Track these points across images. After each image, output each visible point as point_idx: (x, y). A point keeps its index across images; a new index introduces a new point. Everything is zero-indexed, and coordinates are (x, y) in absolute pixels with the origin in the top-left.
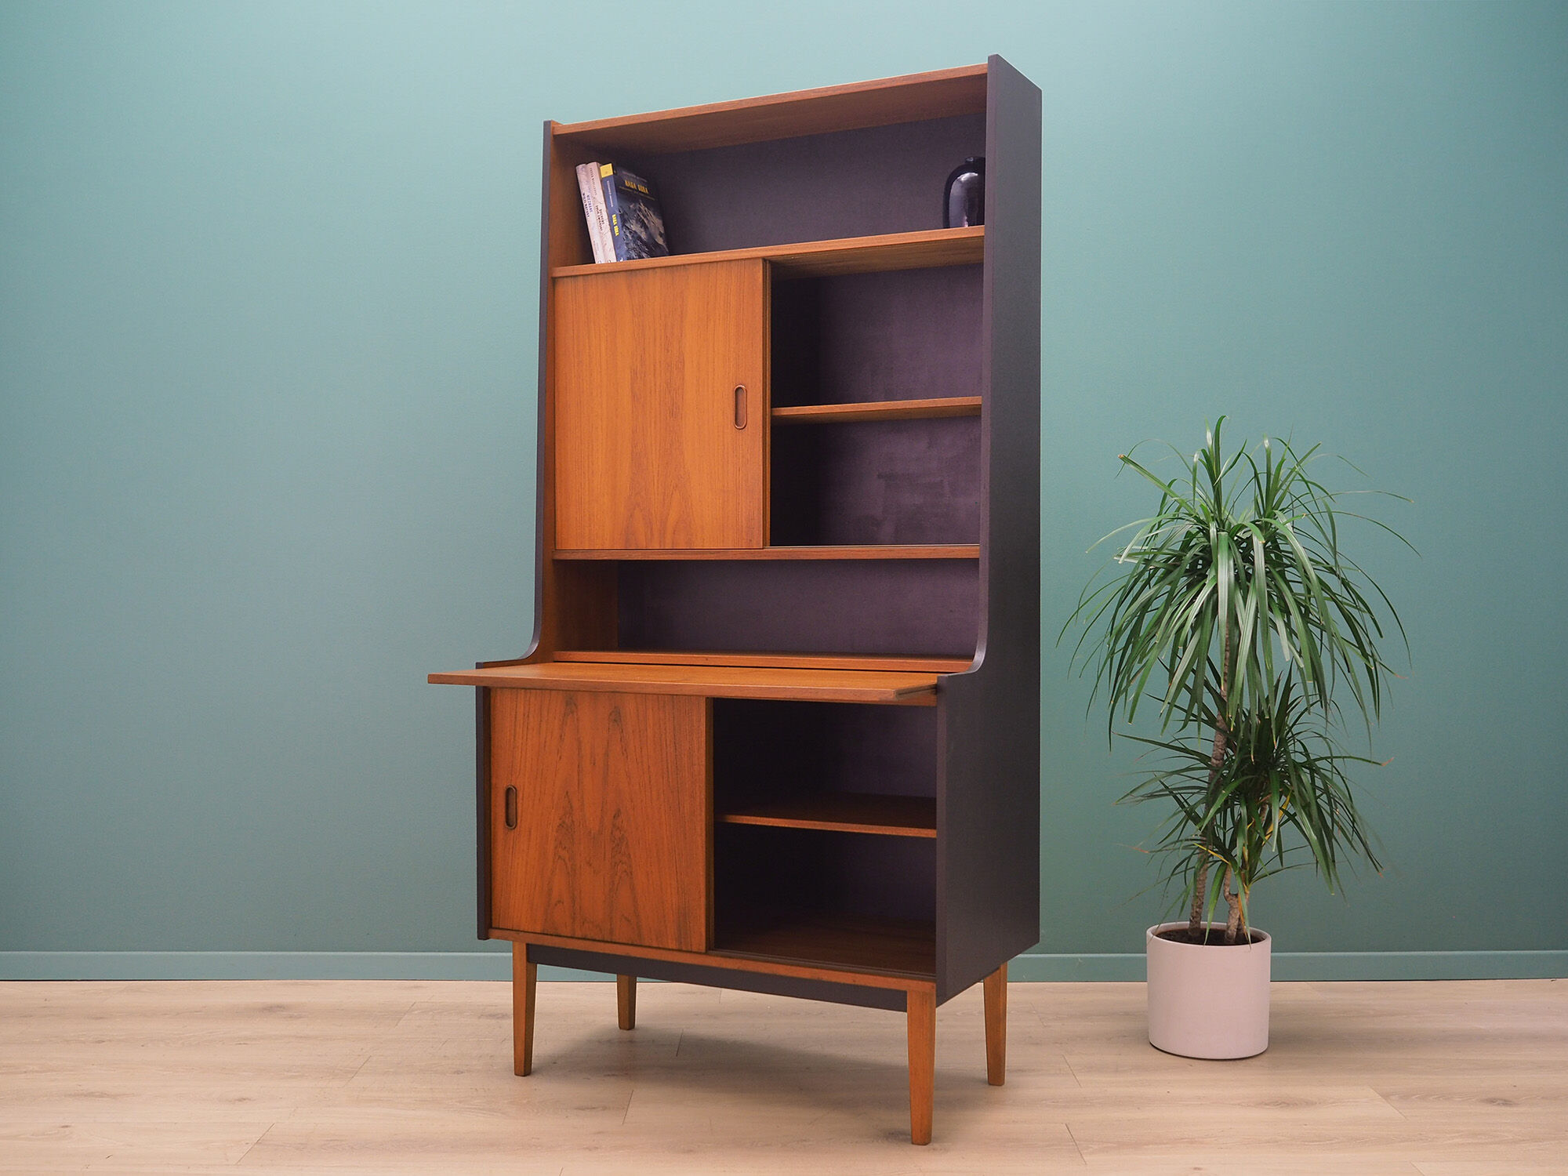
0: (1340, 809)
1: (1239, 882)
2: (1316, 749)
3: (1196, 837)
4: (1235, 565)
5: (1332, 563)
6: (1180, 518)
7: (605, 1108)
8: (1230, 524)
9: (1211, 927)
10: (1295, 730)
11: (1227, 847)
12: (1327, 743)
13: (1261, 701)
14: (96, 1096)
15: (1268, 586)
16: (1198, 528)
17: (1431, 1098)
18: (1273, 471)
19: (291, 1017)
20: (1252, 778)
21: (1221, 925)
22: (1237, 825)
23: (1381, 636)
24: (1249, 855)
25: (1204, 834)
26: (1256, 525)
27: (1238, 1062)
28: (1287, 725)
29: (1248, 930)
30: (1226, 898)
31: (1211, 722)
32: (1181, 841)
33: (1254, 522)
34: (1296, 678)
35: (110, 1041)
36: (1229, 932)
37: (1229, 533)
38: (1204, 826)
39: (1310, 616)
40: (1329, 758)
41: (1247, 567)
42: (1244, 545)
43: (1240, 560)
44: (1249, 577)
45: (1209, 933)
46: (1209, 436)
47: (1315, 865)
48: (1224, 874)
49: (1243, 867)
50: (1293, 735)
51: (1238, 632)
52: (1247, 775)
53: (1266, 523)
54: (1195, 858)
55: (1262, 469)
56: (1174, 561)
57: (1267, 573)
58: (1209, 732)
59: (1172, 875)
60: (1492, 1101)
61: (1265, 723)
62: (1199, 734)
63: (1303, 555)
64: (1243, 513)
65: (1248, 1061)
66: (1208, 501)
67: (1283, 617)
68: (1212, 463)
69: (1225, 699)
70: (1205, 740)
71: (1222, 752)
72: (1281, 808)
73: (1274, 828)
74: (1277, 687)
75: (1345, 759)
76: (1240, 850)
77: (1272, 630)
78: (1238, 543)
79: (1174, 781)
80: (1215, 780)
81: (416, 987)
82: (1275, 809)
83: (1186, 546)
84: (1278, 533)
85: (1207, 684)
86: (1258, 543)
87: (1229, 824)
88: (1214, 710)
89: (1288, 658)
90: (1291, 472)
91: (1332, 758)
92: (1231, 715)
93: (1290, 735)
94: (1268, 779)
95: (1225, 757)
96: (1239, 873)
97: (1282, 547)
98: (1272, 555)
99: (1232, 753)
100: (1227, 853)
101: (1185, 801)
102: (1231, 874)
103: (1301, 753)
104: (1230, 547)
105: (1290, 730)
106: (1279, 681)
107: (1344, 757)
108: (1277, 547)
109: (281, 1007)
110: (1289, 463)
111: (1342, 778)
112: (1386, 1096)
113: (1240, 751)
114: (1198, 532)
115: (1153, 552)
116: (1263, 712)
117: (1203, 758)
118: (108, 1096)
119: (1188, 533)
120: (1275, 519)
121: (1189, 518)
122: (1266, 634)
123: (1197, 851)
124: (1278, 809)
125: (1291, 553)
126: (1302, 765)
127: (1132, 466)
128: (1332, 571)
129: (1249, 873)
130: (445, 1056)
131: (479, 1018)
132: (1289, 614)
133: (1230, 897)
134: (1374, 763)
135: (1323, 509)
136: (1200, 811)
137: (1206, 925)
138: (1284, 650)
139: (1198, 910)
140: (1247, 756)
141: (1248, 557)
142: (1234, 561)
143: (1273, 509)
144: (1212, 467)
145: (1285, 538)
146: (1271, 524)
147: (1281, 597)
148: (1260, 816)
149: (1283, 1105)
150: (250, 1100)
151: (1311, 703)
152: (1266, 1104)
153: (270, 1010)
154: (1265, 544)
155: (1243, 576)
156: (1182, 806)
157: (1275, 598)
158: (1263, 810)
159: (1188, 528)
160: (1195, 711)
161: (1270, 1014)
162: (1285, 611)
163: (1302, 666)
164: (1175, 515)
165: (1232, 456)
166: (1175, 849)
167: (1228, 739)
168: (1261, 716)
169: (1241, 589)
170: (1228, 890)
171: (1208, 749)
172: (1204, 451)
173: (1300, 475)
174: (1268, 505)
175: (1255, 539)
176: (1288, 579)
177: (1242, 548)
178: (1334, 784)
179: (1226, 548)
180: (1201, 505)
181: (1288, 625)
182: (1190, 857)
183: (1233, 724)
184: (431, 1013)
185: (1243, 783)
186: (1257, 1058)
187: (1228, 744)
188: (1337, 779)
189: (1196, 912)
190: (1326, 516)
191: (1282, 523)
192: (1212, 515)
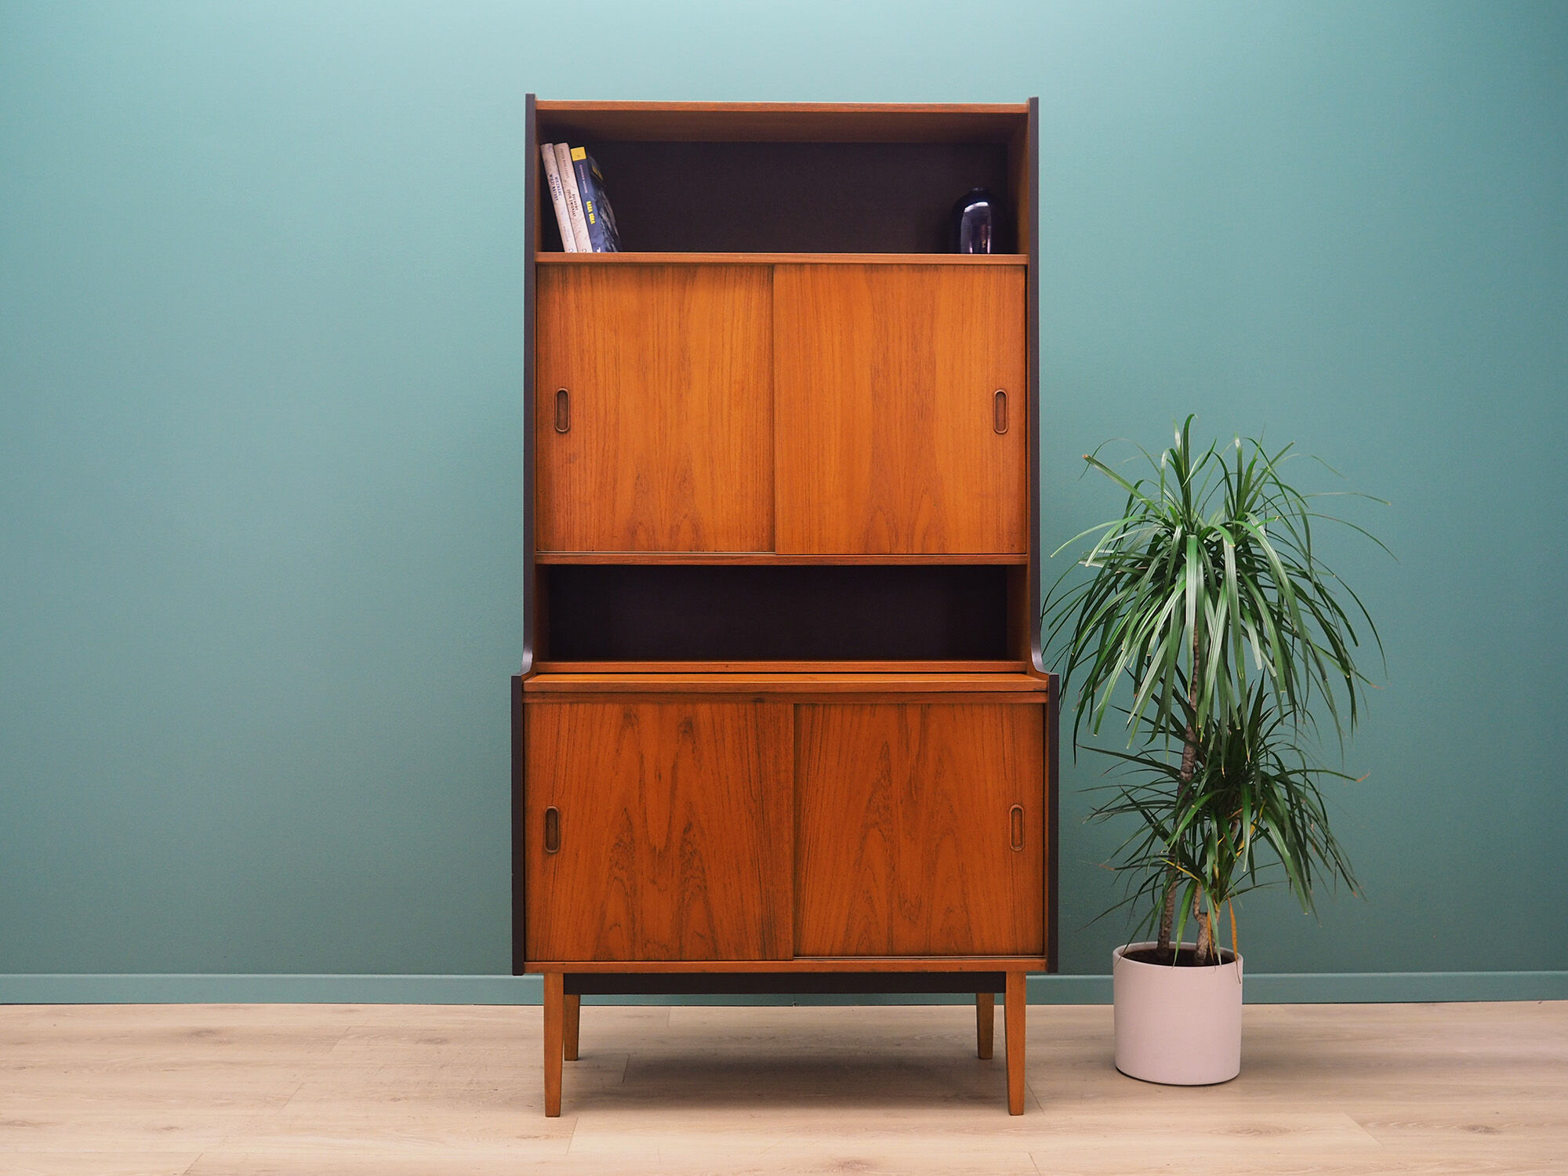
0: (1314, 825)
1: (1209, 900)
2: (1291, 762)
3: (1165, 854)
4: (1204, 569)
5: (1306, 568)
6: (1148, 521)
7: (548, 1137)
8: (1200, 527)
9: (1181, 948)
10: (1267, 742)
11: (1197, 864)
12: (1301, 755)
13: (1232, 712)
14: (18, 1125)
15: (1239, 592)
16: (1166, 531)
17: (1410, 1125)
18: (1244, 472)
19: (220, 1042)
20: (1223, 792)
21: (1191, 946)
22: (1207, 841)
23: (1357, 645)
24: (1219, 872)
25: (1172, 850)
26: (1226, 528)
27: (1208, 1088)
28: (1260, 737)
29: (1219, 950)
30: (1196, 917)
31: (1181, 733)
32: (1149, 857)
33: (1224, 525)
34: (1268, 688)
35: (32, 1067)
36: (1199, 952)
37: (1198, 536)
38: (1173, 842)
39: (1284, 623)
40: (1302, 771)
41: (1216, 572)
42: (1214, 549)
43: (1210, 565)
44: (1219, 582)
45: (1178, 953)
46: (1178, 436)
47: (1289, 883)
48: (1194, 891)
49: (1214, 885)
50: (1265, 747)
51: (1208, 640)
52: (1217, 788)
53: (1237, 525)
54: (1163, 875)
55: (1233, 469)
56: (1140, 566)
57: (1238, 577)
58: (1178, 744)
59: (1139, 893)
60: (1473, 1128)
61: (1237, 735)
62: (1167, 746)
63: (1275, 559)
64: (1213, 517)
65: (1219, 1087)
66: (1176, 503)
67: (1255, 625)
68: (1180, 463)
69: (1195, 709)
70: (1173, 752)
71: (1192, 764)
72: (1252, 823)
73: (1246, 843)
74: (1249, 696)
75: (1319, 773)
76: (1211, 867)
77: (1244, 638)
78: (1208, 547)
79: (1140, 796)
80: (1183, 794)
81: (352, 1011)
82: (1246, 824)
83: (1153, 551)
84: (1249, 537)
85: (1175, 694)
86: (1229, 547)
87: (1199, 840)
88: (1183, 720)
89: (1260, 667)
90: (1262, 474)
91: (1306, 771)
92: (1200, 725)
93: (1262, 747)
94: (1238, 793)
95: (1195, 771)
96: (1210, 891)
97: (1254, 551)
98: (1244, 559)
99: (1202, 766)
100: (1197, 869)
101: (1153, 815)
102: (1200, 891)
103: (1273, 766)
104: (1199, 551)
105: (1262, 742)
106: (1250, 690)
107: (1317, 771)
108: (1248, 551)
109: (210, 1032)
110: (1262, 463)
111: (1317, 794)
112: (1363, 1123)
113: (1209, 765)
114: (1165, 536)
115: (1119, 557)
116: (1234, 723)
117: (1172, 772)
118: (30, 1124)
119: (1156, 537)
120: (1246, 522)
121: (1157, 520)
122: (1238, 642)
123: (1165, 868)
124: (1249, 823)
125: (1265, 558)
126: (1276, 778)
127: (1096, 467)
128: (1305, 575)
129: (1219, 888)
130: (381, 1083)
131: (417, 1042)
132: (1261, 621)
133: (1200, 916)
134: (1346, 777)
135: (1296, 511)
136: (1168, 825)
137: (1175, 945)
138: (1257, 657)
139: (1166, 929)
140: (1218, 768)
141: (1218, 562)
142: (1204, 565)
143: (1244, 511)
144: (1181, 468)
145: (1256, 541)
146: (1242, 527)
147: (1253, 603)
148: (1231, 831)
149: (1256, 1133)
150: (178, 1128)
151: (1284, 714)
152: (1238, 1132)
153: (199, 1035)
154: (1236, 548)
155: (1213, 580)
156: (1150, 822)
157: (1247, 604)
158: (1234, 825)
159: (1156, 531)
160: (1163, 724)
161: (1242, 1037)
162: (1257, 618)
163: (1275, 675)
164: (1141, 518)
165: (1201, 456)
166: (1142, 866)
167: (1197, 751)
168: (1232, 726)
169: (1210, 594)
170: (1198, 908)
171: (1176, 762)
172: (1172, 451)
173: (1273, 476)
174: (1239, 507)
175: (1225, 543)
176: (1260, 584)
177: (1212, 552)
178: (1306, 798)
179: (1196, 551)
180: (1170, 508)
181: (1260, 633)
182: (1158, 874)
183: (1202, 734)
184: (367, 1038)
185: (1213, 796)
186: (1228, 1084)
187: (1198, 756)
188: (1310, 794)
189: (1165, 931)
190: (1300, 519)
191: (1255, 526)
192: (1181, 517)
